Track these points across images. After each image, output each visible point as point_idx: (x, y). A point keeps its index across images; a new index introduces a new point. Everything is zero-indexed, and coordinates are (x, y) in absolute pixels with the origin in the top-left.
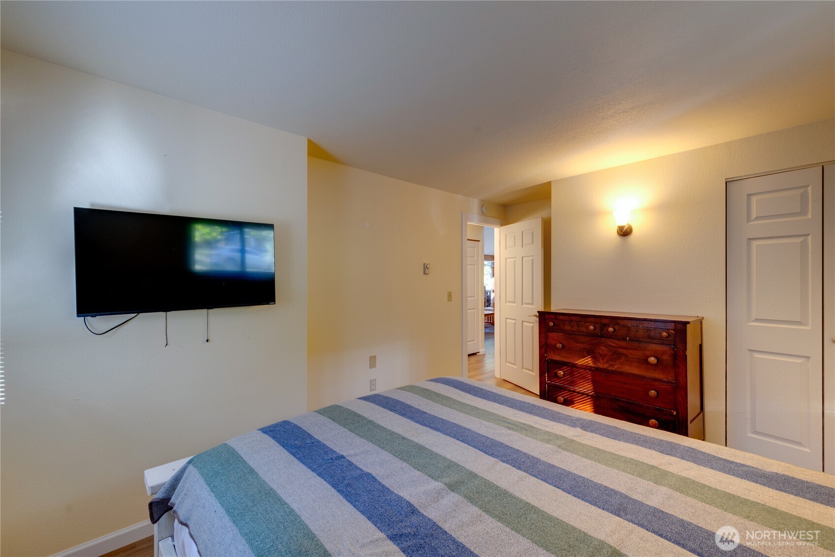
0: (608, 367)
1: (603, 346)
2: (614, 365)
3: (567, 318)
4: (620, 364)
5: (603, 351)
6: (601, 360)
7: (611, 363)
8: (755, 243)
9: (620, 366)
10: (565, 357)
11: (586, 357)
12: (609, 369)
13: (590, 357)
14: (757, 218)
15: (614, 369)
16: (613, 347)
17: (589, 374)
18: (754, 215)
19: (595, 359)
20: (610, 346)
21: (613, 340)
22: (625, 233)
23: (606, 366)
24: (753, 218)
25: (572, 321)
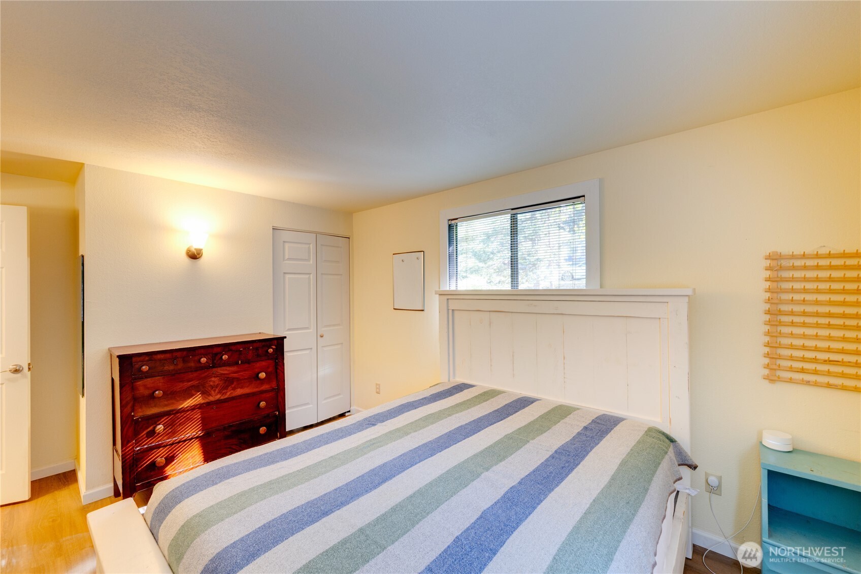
0: (220, 397)
1: (214, 377)
2: (226, 393)
3: (168, 355)
4: (232, 390)
5: (214, 382)
6: (213, 392)
7: (224, 391)
8: (288, 276)
9: (232, 391)
10: (166, 405)
11: (194, 395)
12: (222, 398)
13: (200, 394)
14: (289, 259)
15: (226, 397)
16: (224, 374)
17: (198, 413)
18: (287, 257)
19: (205, 393)
20: (222, 374)
21: (224, 368)
22: (194, 256)
23: (218, 397)
24: (286, 259)
25: (176, 358)
